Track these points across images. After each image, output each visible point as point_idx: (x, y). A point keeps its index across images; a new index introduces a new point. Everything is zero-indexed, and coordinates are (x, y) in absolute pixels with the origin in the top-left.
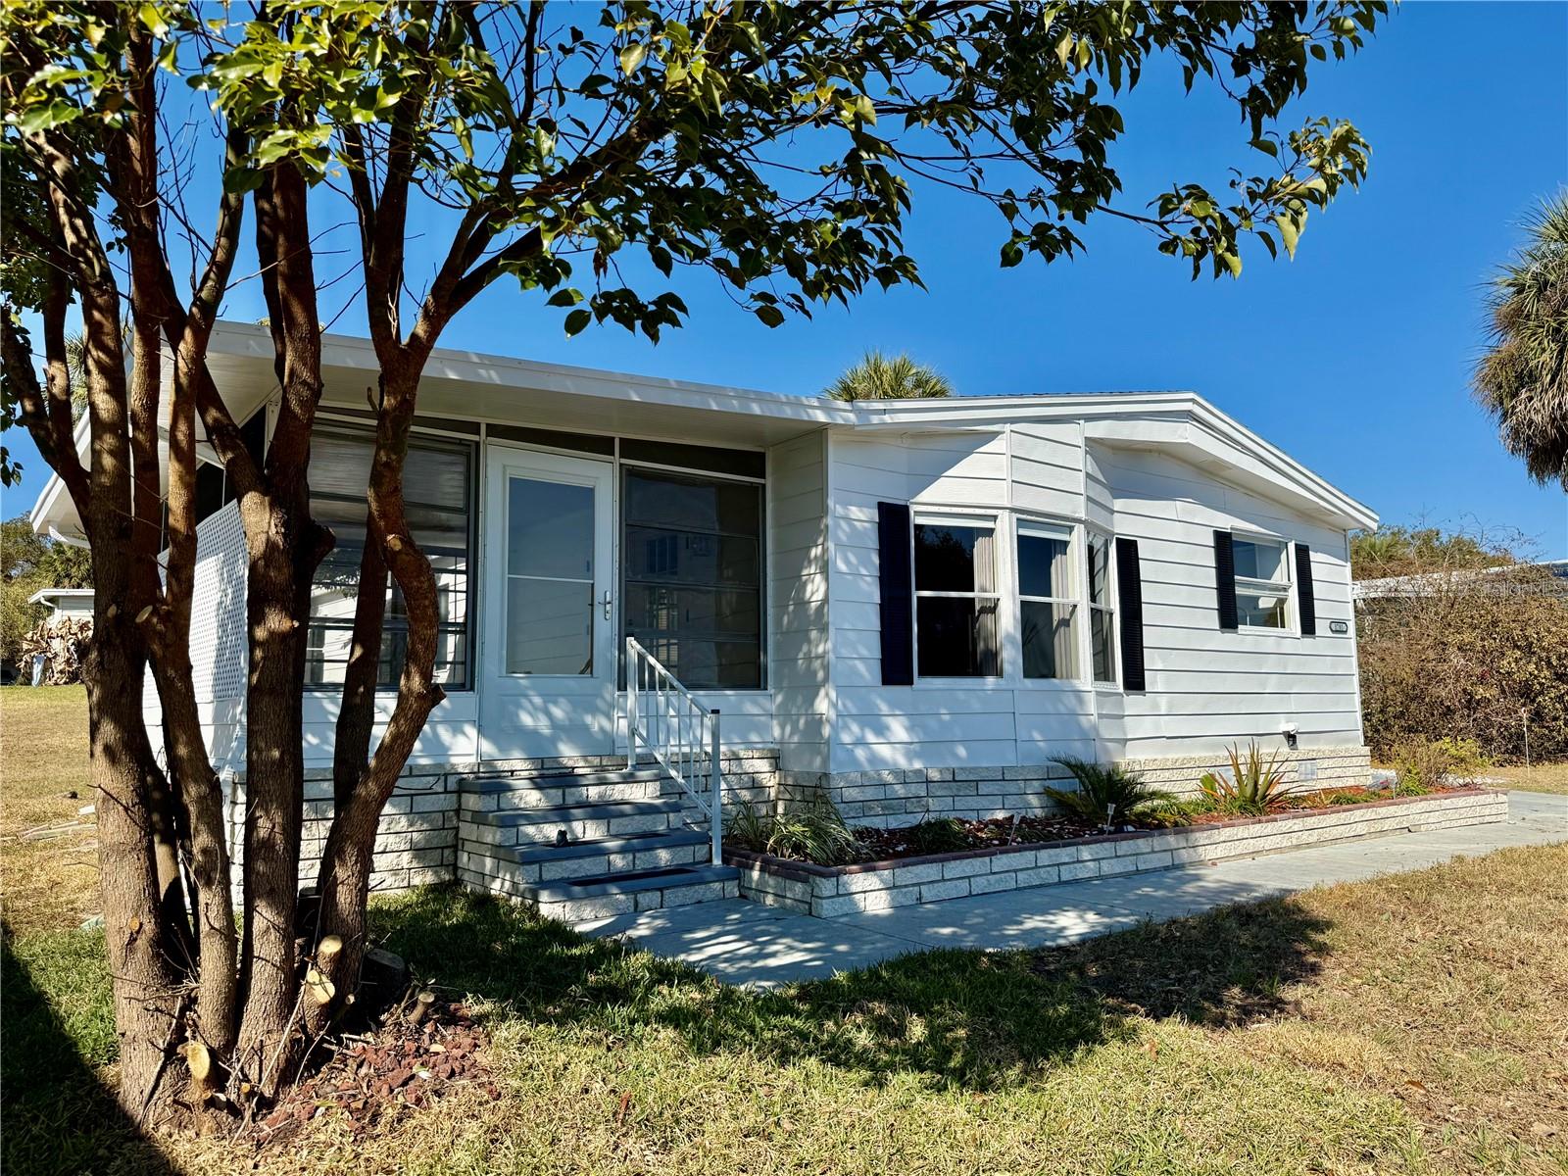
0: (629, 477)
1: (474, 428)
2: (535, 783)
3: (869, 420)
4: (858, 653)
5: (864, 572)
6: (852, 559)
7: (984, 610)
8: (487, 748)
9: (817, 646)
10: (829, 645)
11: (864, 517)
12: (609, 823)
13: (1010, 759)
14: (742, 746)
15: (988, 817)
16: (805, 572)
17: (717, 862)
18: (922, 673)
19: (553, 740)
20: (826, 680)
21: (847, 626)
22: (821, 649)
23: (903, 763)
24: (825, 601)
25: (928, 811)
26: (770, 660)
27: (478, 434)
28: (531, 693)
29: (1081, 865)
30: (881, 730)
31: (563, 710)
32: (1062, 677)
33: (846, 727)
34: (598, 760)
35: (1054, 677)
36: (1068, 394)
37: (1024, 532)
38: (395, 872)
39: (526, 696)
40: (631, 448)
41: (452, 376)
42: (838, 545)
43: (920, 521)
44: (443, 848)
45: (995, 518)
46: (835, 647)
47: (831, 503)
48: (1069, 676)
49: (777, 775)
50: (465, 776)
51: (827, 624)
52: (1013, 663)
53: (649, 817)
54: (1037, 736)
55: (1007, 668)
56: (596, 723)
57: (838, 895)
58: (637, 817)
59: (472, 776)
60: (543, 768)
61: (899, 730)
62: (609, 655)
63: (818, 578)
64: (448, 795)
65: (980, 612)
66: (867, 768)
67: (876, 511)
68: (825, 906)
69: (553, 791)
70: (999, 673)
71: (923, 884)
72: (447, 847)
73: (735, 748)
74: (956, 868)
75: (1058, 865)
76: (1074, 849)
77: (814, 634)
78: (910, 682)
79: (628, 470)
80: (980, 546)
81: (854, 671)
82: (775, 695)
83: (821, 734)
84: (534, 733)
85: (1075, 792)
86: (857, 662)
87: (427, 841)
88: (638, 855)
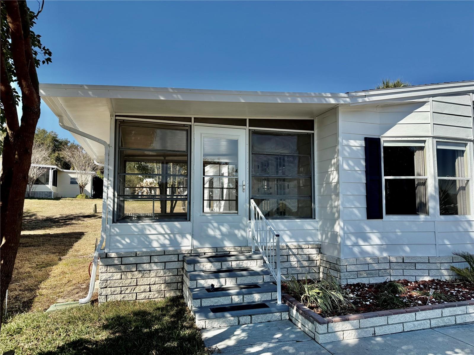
0: (253, 134)
1: (189, 119)
2: (209, 260)
3: (357, 101)
4: (354, 205)
5: (357, 169)
6: (351, 163)
7: (419, 184)
8: (196, 243)
9: (335, 202)
10: (340, 202)
11: (358, 144)
12: (236, 279)
13: (432, 253)
14: (304, 243)
15: (420, 279)
16: (330, 170)
17: (279, 302)
18: (387, 213)
19: (222, 240)
20: (339, 217)
21: (349, 193)
22: (336, 204)
23: (377, 253)
24: (338, 182)
25: (390, 275)
26: (317, 206)
27: (191, 122)
28: (213, 221)
29: (468, 315)
30: (366, 239)
31: (226, 229)
32: (461, 214)
33: (349, 238)
34: (240, 248)
35: (457, 214)
36: (463, 81)
37: (440, 147)
38: (159, 292)
39: (211, 223)
40: (253, 123)
41: (162, 98)
42: (344, 158)
43: (386, 145)
44: (177, 283)
45: (424, 142)
46: (342, 203)
47: (340, 139)
48: (465, 214)
49: (320, 255)
50: (185, 255)
51: (339, 193)
52: (434, 209)
53: (255, 277)
54: (447, 242)
55: (431, 211)
56: (239, 233)
57: (328, 333)
58: (249, 277)
59: (189, 255)
60: (217, 252)
61: (375, 239)
62: (245, 206)
63: (335, 172)
64: (179, 262)
65: (418, 185)
66: (359, 255)
67: (364, 141)
68: (320, 338)
69: (216, 263)
70: (427, 213)
71: (377, 326)
72: (179, 282)
73: (301, 244)
74: (395, 318)
75: (455, 316)
76: (464, 307)
77: (333, 197)
78: (381, 217)
79: (252, 131)
80: (417, 155)
81: (353, 213)
82: (319, 221)
83: (337, 241)
84: (214, 237)
85: (467, 268)
86: (354, 209)
87: (171, 280)
88: (245, 296)
